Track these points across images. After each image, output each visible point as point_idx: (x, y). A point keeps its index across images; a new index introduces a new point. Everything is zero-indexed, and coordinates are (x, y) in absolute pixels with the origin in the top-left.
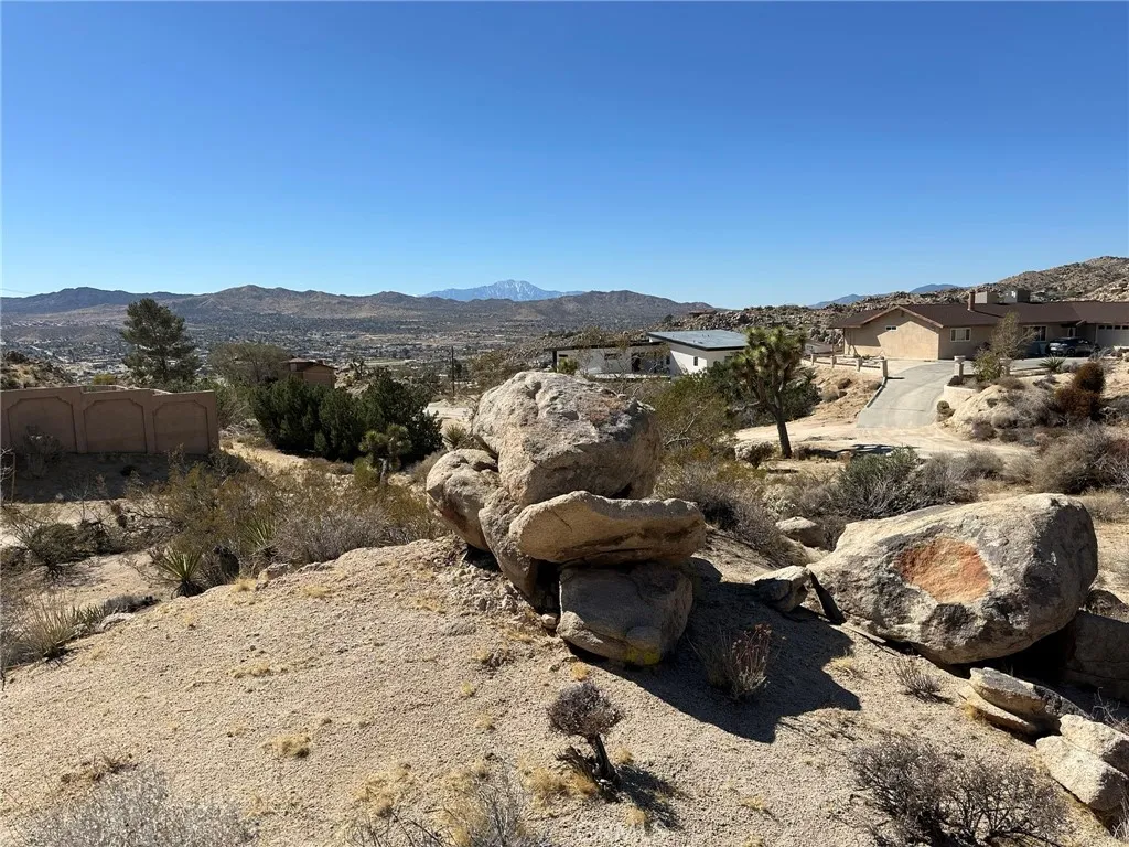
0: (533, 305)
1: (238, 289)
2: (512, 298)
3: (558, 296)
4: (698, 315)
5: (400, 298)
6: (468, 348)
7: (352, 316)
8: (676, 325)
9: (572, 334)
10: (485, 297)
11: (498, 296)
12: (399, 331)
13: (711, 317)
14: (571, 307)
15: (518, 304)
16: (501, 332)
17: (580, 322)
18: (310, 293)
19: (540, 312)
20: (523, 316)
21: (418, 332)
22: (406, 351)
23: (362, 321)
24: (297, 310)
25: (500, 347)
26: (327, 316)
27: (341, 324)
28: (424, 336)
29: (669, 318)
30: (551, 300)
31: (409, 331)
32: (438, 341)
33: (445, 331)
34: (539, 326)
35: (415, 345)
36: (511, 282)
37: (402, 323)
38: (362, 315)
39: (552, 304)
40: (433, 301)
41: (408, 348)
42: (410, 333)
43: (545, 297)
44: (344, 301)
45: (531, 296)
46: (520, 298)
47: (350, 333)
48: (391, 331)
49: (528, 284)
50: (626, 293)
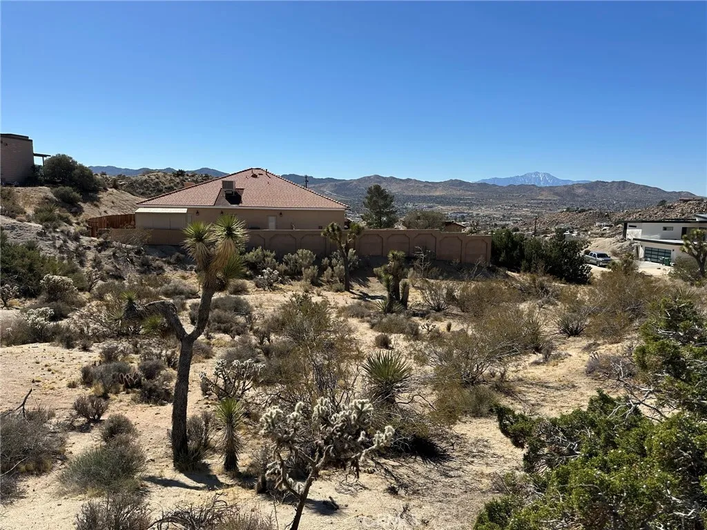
0: (551, 189)
1: (369, 177)
2: (536, 184)
3: (570, 184)
4: (687, 201)
5: (461, 183)
6: (504, 216)
7: (431, 194)
8: (669, 207)
9: (584, 211)
10: (517, 183)
11: (527, 182)
12: (458, 204)
13: (699, 203)
14: (580, 191)
15: (541, 189)
16: (527, 207)
17: (586, 202)
18: (408, 180)
19: (557, 194)
20: (543, 196)
21: (471, 205)
22: (463, 217)
23: (437, 197)
24: (400, 190)
25: (526, 217)
26: (417, 194)
27: (424, 199)
28: (474, 207)
29: (663, 202)
30: (565, 186)
31: (465, 204)
32: (483, 211)
33: (490, 205)
34: (555, 204)
35: (468, 214)
36: (537, 173)
37: (461, 199)
38: (437, 194)
39: (566, 189)
40: (483, 186)
41: (465, 215)
42: (465, 205)
43: (561, 184)
44: (427, 184)
45: (550, 183)
46: (542, 184)
47: (429, 205)
48: (454, 204)
49: (549, 175)
50: (624, 182)
